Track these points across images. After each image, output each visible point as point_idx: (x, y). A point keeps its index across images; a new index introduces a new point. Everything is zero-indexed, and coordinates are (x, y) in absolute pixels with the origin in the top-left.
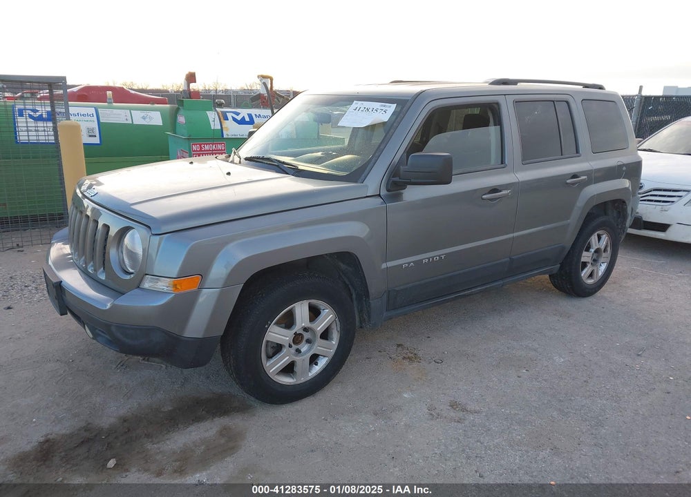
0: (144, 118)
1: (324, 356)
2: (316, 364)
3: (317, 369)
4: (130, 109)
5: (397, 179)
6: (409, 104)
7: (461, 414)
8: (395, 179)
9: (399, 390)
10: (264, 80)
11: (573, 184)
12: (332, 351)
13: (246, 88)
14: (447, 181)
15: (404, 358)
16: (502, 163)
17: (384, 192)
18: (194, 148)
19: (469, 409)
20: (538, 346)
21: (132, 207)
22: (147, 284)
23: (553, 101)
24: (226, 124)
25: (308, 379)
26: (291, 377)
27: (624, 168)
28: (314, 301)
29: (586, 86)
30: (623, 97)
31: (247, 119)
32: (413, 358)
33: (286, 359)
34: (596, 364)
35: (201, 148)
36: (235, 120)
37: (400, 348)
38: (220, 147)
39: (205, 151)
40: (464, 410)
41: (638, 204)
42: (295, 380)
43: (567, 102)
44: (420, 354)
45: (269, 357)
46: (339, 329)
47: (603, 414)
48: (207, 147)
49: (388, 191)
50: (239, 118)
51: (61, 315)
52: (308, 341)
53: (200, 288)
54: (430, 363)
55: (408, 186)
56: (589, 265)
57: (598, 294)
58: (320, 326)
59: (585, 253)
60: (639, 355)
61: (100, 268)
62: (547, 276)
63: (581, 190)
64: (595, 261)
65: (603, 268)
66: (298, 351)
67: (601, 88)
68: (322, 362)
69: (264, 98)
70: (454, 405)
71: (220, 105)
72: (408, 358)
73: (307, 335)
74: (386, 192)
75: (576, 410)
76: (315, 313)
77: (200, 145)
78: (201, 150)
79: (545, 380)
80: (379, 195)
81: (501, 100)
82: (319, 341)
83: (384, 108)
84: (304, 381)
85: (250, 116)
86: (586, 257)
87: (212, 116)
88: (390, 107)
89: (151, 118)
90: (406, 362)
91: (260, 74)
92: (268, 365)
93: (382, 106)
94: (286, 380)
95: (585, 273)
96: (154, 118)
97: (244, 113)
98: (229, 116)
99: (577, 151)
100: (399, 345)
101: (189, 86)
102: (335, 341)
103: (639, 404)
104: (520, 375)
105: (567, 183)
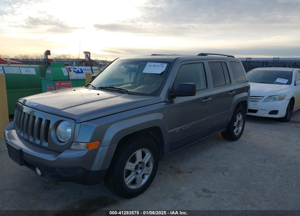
0: (27, 71)
1: (147, 174)
2: (144, 178)
3: (144, 181)
4: (19, 67)
5: (172, 94)
6: (172, 64)
7: (209, 194)
8: (171, 94)
9: (179, 186)
10: (87, 54)
11: (231, 95)
12: (150, 172)
13: (57, 58)
14: (194, 95)
15: (175, 172)
16: (207, 87)
17: (167, 100)
18: (57, 84)
19: (211, 191)
20: (226, 162)
21: (62, 111)
22: (73, 147)
23: (221, 62)
24: (71, 73)
25: (141, 186)
26: (134, 185)
27: (246, 88)
28: (144, 149)
29: (229, 56)
30: (242, 61)
31: (80, 71)
32: (179, 172)
33: (133, 177)
34: (251, 167)
35: (60, 84)
36: (74, 71)
37: (172, 168)
38: (69, 83)
39: (62, 85)
40: (209, 192)
41: (249, 102)
42: (136, 187)
43: (225, 63)
44: (181, 170)
45: (126, 177)
46: (153, 162)
47: (263, 187)
48: (63, 84)
49: (169, 99)
50: (76, 70)
51: (21, 166)
52: (141, 168)
53: (99, 147)
54: (187, 173)
55: (176, 97)
56: (236, 128)
57: (240, 139)
58: (146, 161)
59: (235, 123)
60: (265, 162)
61: (44, 141)
62: (220, 133)
63: (234, 97)
64: (238, 125)
65: (241, 128)
66: (137, 173)
67: (233, 57)
68: (147, 177)
69: (86, 62)
70: (204, 190)
71: (67, 65)
72: (177, 172)
73: (140, 166)
74: (168, 100)
75: (253, 187)
76: (144, 155)
77: (60, 83)
78: (60, 85)
79: (236, 176)
80: (166, 101)
81: (204, 61)
82: (146, 168)
83: (162, 65)
84: (140, 187)
85: (81, 69)
86: (236, 124)
87: (64, 70)
88: (164, 65)
89: (30, 71)
90: (177, 174)
91: (85, 51)
92: (126, 180)
93: (161, 64)
94: (133, 187)
95: (235, 130)
96: (32, 71)
97: (78, 68)
98: (72, 69)
99: (230, 82)
100: (171, 167)
101: (47, 57)
102: (151, 168)
103: (274, 182)
104: (225, 175)
105: (229, 95)
